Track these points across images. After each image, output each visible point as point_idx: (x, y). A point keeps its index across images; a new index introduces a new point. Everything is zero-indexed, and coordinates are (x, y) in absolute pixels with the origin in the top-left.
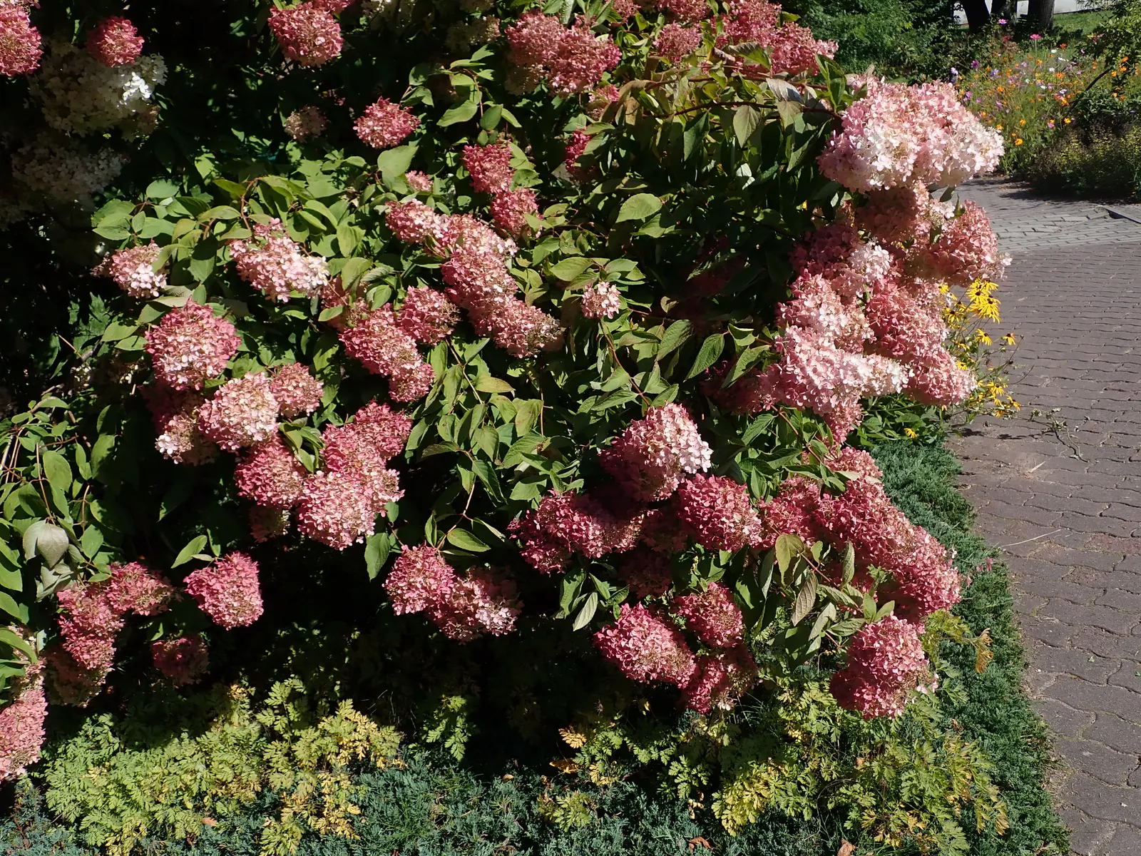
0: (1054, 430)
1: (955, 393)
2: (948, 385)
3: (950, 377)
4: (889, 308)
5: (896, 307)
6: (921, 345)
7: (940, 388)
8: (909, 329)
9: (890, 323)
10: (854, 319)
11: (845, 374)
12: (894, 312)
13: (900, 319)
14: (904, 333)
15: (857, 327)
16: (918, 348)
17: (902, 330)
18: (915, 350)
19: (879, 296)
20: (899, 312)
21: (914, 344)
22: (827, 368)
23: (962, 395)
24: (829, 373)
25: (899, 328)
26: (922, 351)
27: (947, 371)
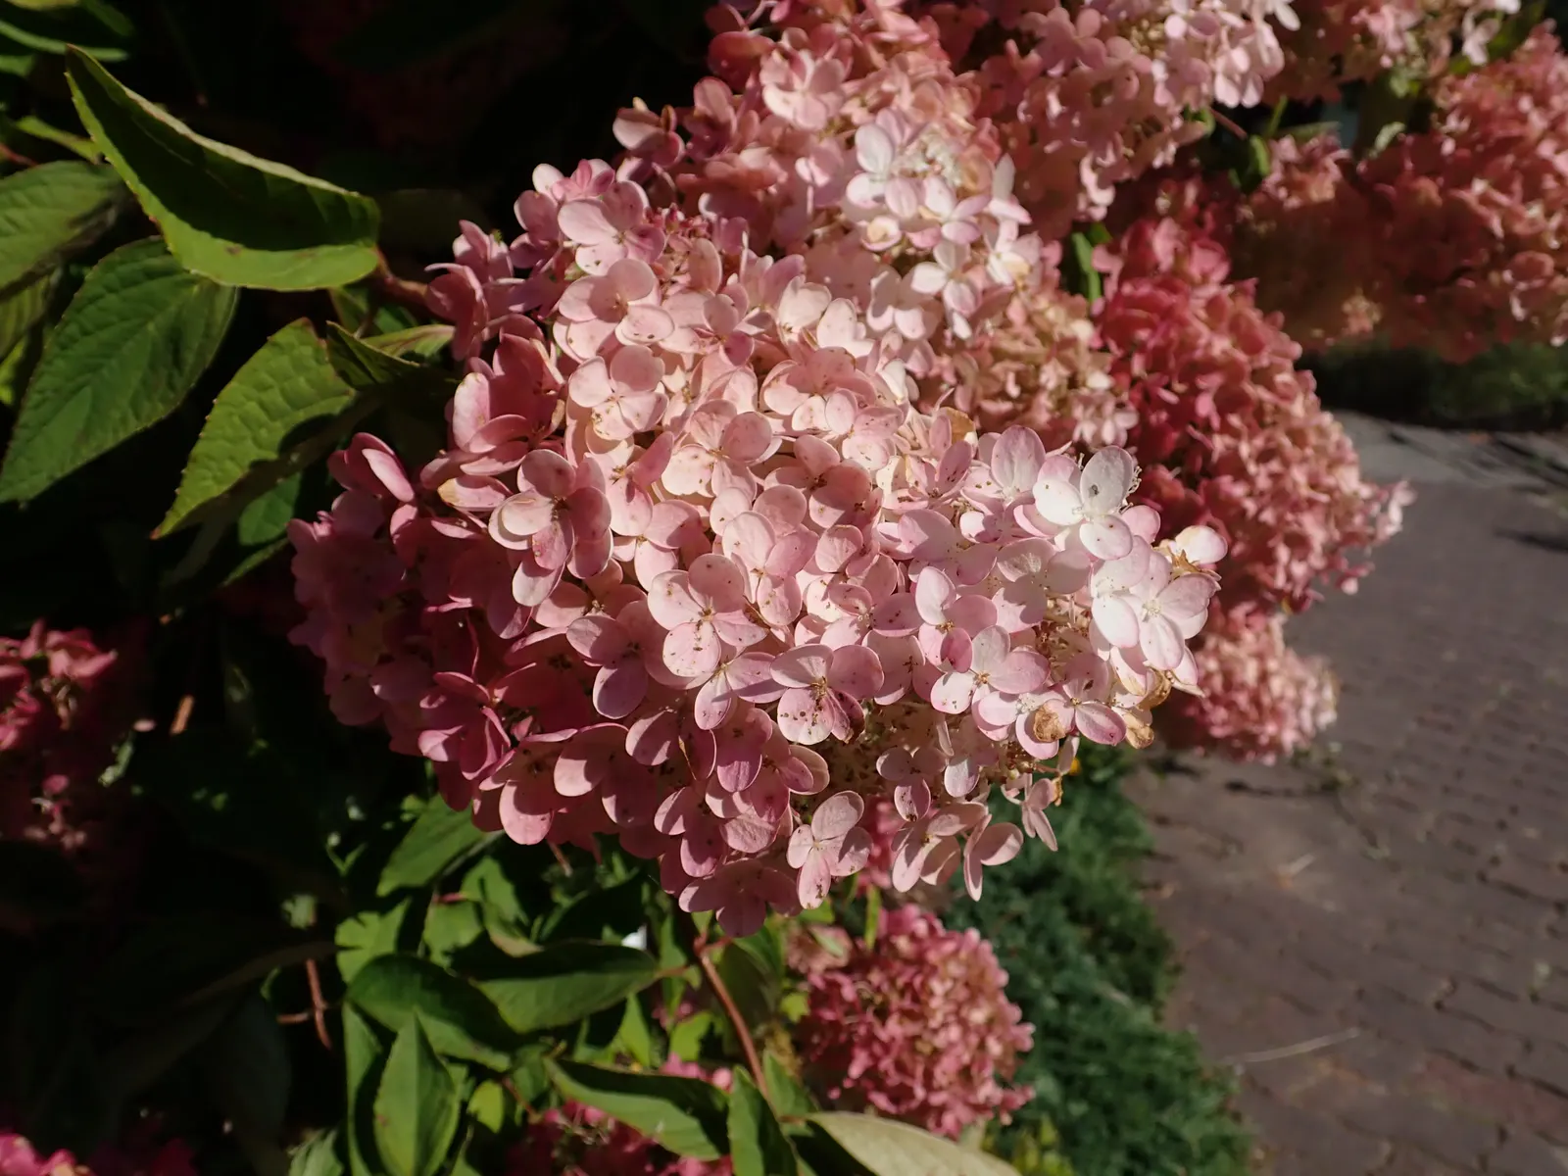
0: (1330, 788)
1: (1271, 728)
2: (1256, 701)
3: (1264, 677)
4: (1187, 345)
5: (1221, 345)
6: (1299, 543)
7: (1230, 705)
8: (1263, 457)
9: (1183, 413)
10: (1044, 336)
11: (965, 617)
12: (1209, 366)
13: (1230, 401)
14: (1240, 474)
15: (1051, 376)
16: (1283, 553)
17: (1233, 454)
18: (1269, 559)
19: (1145, 289)
20: (1231, 369)
21: (1268, 532)
22: (808, 537)
23: (1289, 737)
24: (812, 589)
25: (1219, 444)
26: (1299, 569)
27: (1260, 657)
